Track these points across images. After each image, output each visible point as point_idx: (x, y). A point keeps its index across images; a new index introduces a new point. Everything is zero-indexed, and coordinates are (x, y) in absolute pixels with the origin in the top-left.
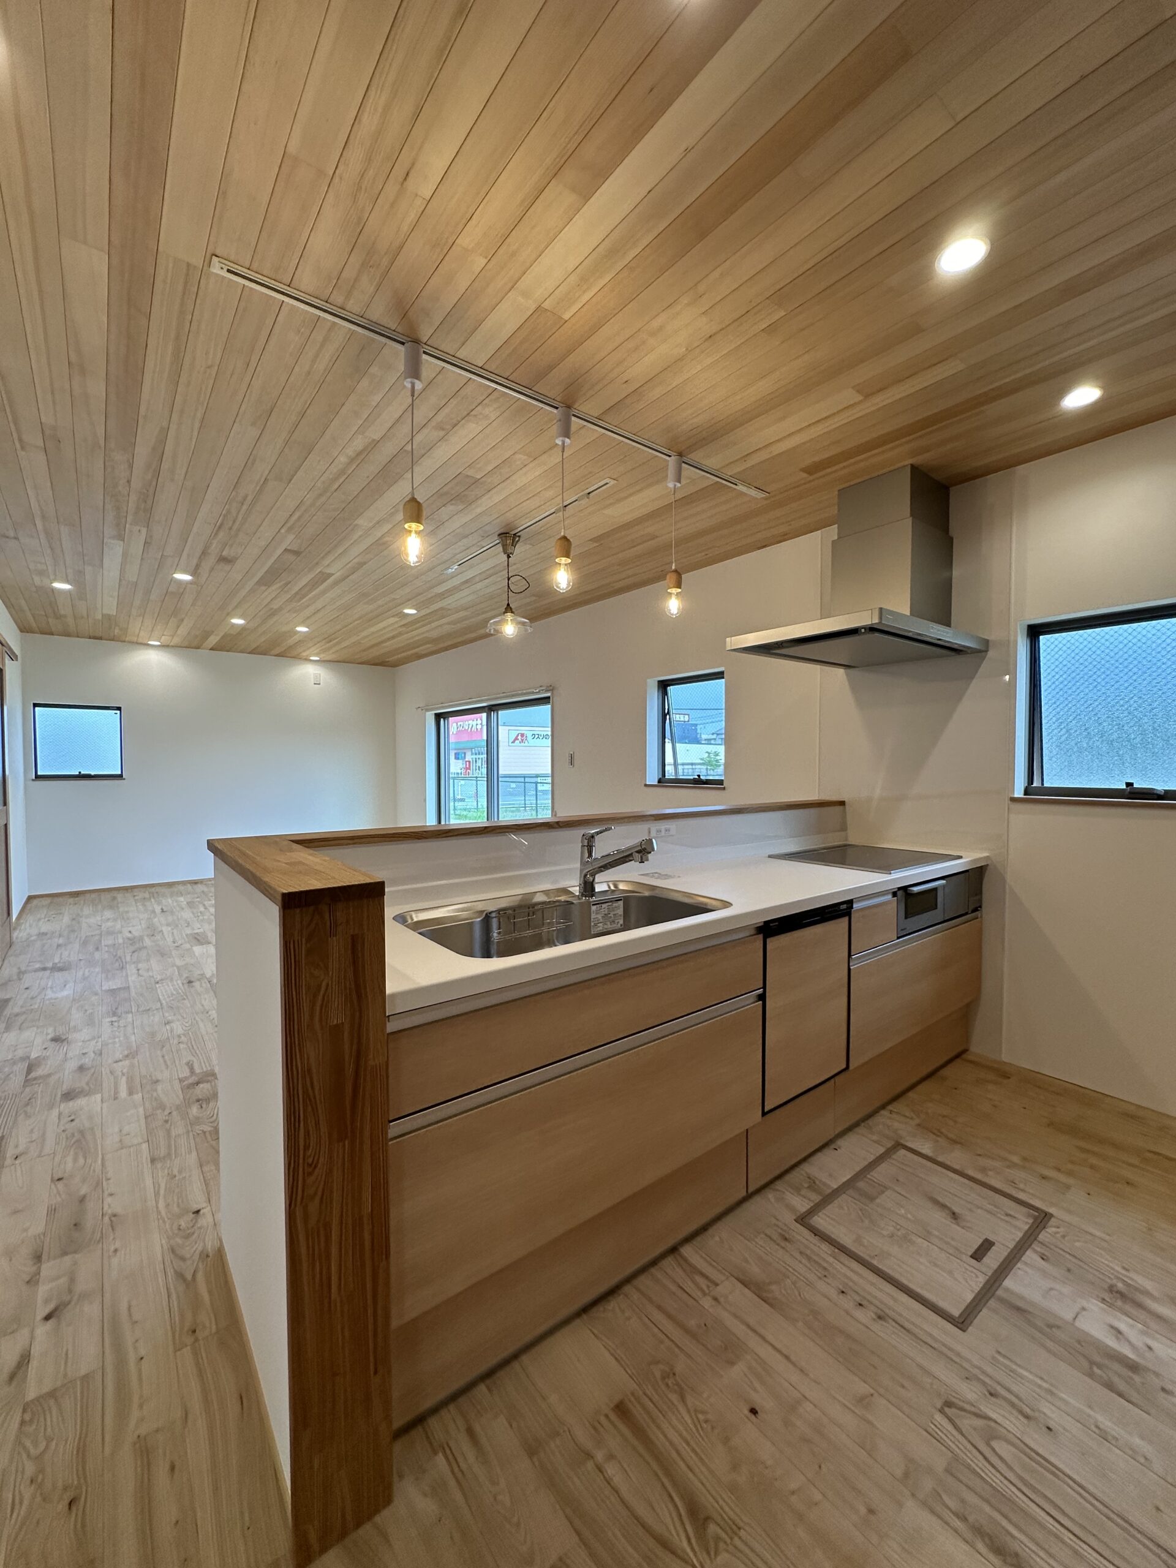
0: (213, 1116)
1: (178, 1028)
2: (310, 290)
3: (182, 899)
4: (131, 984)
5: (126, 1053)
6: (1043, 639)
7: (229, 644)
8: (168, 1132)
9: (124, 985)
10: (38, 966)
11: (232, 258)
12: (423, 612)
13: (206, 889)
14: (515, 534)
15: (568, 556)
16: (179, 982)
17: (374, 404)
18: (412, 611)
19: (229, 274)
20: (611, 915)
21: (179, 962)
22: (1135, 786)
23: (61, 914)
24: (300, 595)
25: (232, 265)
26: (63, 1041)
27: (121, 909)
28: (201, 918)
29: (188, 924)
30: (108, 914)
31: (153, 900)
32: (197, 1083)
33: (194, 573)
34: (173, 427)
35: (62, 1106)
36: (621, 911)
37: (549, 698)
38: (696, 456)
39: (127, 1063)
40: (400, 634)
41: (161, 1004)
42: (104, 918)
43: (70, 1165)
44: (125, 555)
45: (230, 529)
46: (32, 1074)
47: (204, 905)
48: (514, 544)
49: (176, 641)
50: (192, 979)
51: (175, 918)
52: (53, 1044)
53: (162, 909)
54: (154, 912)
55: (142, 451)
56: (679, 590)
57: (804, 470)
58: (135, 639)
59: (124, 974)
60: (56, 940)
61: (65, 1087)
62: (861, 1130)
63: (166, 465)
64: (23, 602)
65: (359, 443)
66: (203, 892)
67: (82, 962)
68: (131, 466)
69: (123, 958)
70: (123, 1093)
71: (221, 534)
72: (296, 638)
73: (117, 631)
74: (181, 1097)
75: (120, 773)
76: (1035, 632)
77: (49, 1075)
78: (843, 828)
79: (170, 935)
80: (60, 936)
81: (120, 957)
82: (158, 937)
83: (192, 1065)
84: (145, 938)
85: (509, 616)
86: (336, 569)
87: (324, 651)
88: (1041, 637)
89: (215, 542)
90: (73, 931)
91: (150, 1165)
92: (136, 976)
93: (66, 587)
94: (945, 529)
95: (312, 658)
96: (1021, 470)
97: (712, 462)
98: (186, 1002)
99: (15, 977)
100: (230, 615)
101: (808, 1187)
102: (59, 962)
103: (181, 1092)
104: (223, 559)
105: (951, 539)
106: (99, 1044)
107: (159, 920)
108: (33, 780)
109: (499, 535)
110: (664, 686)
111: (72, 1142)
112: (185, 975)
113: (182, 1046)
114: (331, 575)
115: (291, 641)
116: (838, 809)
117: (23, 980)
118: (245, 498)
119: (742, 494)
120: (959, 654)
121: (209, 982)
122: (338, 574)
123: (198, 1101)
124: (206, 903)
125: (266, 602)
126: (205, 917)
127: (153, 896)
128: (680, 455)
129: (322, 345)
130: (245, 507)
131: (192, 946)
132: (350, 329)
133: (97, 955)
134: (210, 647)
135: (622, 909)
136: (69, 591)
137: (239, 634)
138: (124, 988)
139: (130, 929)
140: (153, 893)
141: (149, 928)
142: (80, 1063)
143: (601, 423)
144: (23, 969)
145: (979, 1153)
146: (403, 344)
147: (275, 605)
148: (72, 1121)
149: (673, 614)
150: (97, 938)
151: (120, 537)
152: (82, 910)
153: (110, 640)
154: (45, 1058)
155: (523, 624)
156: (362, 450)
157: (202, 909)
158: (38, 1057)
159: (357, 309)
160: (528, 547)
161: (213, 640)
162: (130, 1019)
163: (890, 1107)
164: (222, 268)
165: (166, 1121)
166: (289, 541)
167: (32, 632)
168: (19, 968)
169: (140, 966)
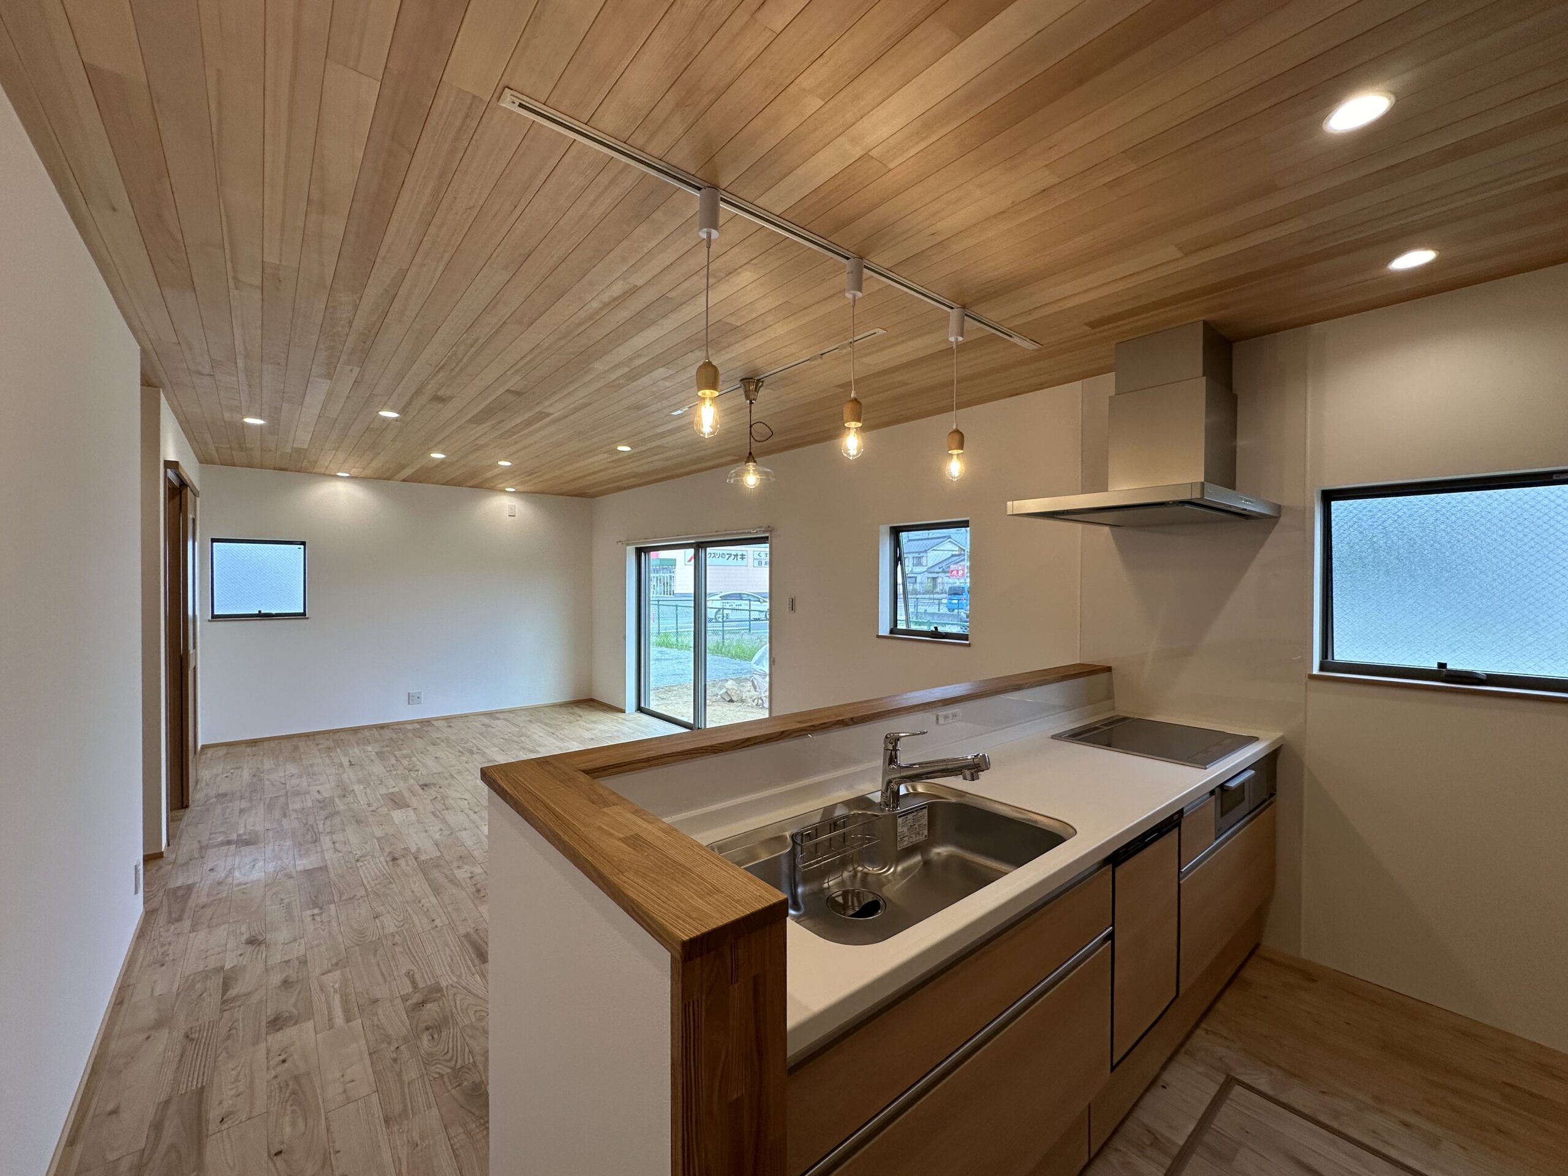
0: (448, 1052)
1: (390, 925)
2: (609, 130)
3: (369, 748)
4: (329, 863)
5: (334, 961)
6: (1334, 504)
7: (426, 476)
8: (399, 1074)
9: (321, 864)
10: (221, 838)
11: (528, 91)
12: (637, 450)
13: (394, 736)
14: (759, 380)
15: (859, 420)
16: (382, 859)
17: (646, 250)
18: (627, 449)
19: (521, 109)
20: (916, 826)
21: (379, 833)
22: (1449, 667)
23: (240, 768)
24: (511, 432)
25: (524, 98)
26: (260, 943)
27: (305, 762)
28: (394, 772)
29: (381, 781)
30: (292, 769)
31: (338, 750)
32: (423, 1003)
33: (403, 411)
34: (413, 270)
35: (270, 1038)
36: (925, 821)
37: (767, 537)
38: (979, 310)
39: (337, 974)
40: (607, 469)
41: (366, 890)
42: (287, 773)
43: (288, 1130)
44: (330, 394)
45: (452, 370)
46: (228, 993)
47: (395, 756)
48: (757, 390)
49: (368, 472)
50: (396, 855)
51: (366, 772)
52: (250, 948)
53: (350, 761)
54: (341, 765)
55: (373, 291)
56: (962, 451)
57: (1087, 324)
58: (323, 470)
59: (319, 849)
60: (237, 803)
61: (270, 1012)
62: (1180, 1058)
63: (397, 306)
64: (207, 436)
65: (618, 289)
66: (391, 739)
67: (271, 834)
68: (356, 307)
69: (315, 826)
70: (339, 1021)
71: (441, 375)
72: (497, 471)
73: (305, 463)
74: (407, 1022)
75: (302, 611)
76: (1329, 496)
77: (248, 995)
78: (1110, 696)
79: (364, 794)
80: (242, 798)
81: (312, 826)
82: (350, 799)
83: (413, 975)
84: (337, 800)
85: (751, 466)
86: (557, 410)
87: (523, 483)
88: (1333, 503)
89: (432, 382)
90: (255, 791)
91: (384, 1129)
92: (331, 851)
93: (259, 422)
94: (1229, 386)
95: (507, 489)
96: (1316, 328)
97: (995, 315)
98: (393, 886)
99: (197, 855)
100: (431, 449)
101: (1152, 1144)
102: (245, 834)
103: (405, 1016)
104: (437, 399)
105: (1235, 397)
106: (303, 946)
107: (349, 775)
108: (209, 621)
109: (742, 380)
110: (896, 532)
111: (287, 1095)
112: (387, 850)
113: (398, 949)
114: (549, 415)
115: (489, 475)
116: (1105, 675)
117: (206, 857)
118: (476, 340)
119: (1015, 345)
120: (1247, 519)
121: (416, 859)
122: (559, 413)
123: (427, 1029)
124: (396, 753)
125: (472, 439)
126: (399, 772)
127: (339, 746)
128: (964, 307)
129: (607, 188)
130: (473, 349)
131: (389, 810)
132: (644, 172)
133: (285, 822)
134: (402, 479)
135: (926, 818)
136: (261, 427)
137: (437, 466)
138: (321, 868)
139: (318, 788)
140: (337, 741)
141: (338, 786)
142: (284, 976)
143: (891, 275)
144: (205, 843)
145: (1324, 1090)
146: (699, 189)
147: (481, 442)
148: (284, 1061)
149: (954, 478)
150: (282, 800)
151: (329, 376)
152: (262, 763)
153: (296, 471)
154: (244, 968)
155: (766, 473)
156: (618, 297)
157: (393, 761)
158: (234, 967)
159: (657, 152)
160: (768, 391)
161: (407, 472)
162: (333, 913)
163: (1203, 1025)
164: (514, 103)
165: (395, 1060)
166: (514, 382)
167: (213, 463)
168: (199, 842)
169: (335, 837)
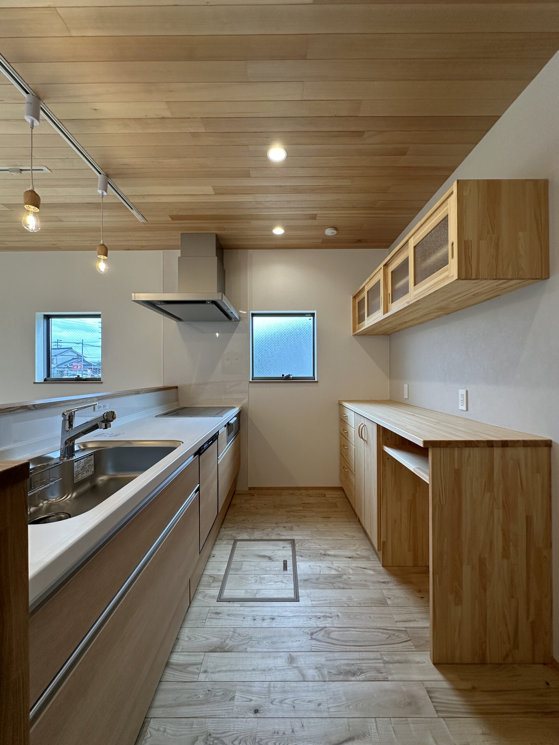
6: (254, 319)
20: (87, 466)
36: (92, 462)
56: (106, 258)
57: (170, 216)
76: (253, 316)
78: (177, 400)
94: (223, 265)
97: (124, 190)
101: (213, 581)
110: (48, 318)
116: (174, 390)
119: (133, 215)
128: (107, 176)
135: (93, 461)
145: (262, 529)
149: (102, 272)
